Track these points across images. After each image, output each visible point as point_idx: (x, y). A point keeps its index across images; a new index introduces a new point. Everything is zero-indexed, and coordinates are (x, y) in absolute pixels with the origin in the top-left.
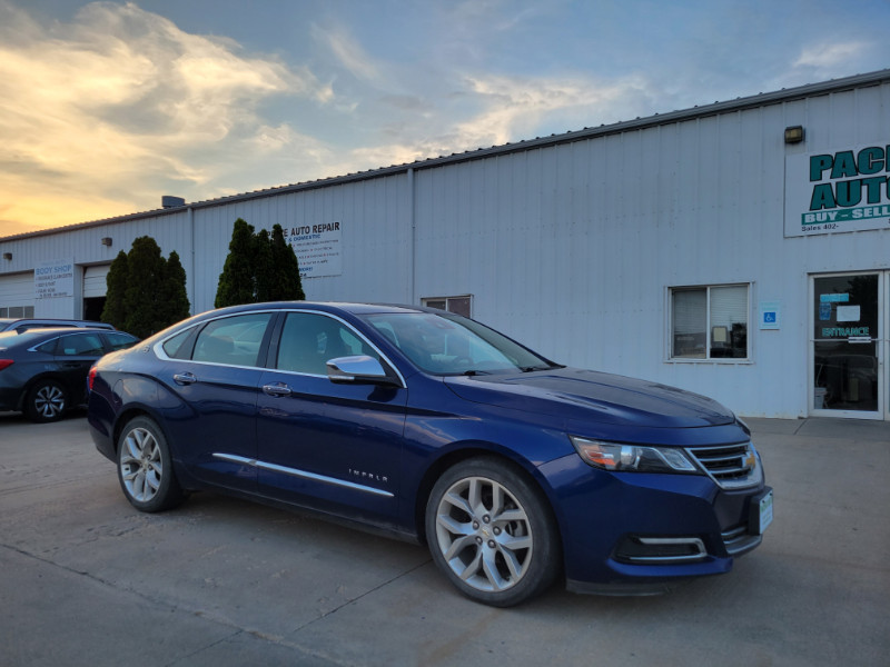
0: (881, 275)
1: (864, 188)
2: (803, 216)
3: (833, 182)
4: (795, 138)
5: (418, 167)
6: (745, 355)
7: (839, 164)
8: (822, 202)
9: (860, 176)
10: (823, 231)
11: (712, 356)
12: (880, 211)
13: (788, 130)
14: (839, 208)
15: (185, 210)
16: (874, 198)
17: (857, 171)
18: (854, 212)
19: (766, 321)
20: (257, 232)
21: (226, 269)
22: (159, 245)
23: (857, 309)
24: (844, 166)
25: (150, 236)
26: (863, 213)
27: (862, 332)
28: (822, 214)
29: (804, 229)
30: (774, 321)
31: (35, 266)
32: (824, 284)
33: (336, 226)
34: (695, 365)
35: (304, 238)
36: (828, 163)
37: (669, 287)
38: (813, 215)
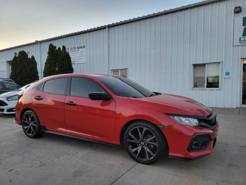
4: (238, 11)
5: (110, 27)
6: (218, 87)
11: (207, 87)
13: (236, 8)
15: (38, 43)
19: (226, 75)
20: (57, 48)
21: (47, 61)
22: (27, 53)
25: (24, 51)
29: (240, 43)
33: (84, 47)
34: (201, 90)
35: (74, 51)
37: (193, 64)
38: (244, 38)
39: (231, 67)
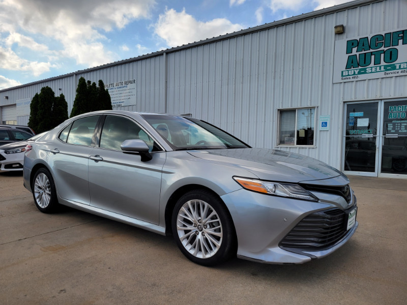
0: (380, 102)
1: (373, 57)
2: (342, 72)
3: (358, 54)
4: (340, 31)
5: (168, 52)
6: (312, 144)
7: (361, 45)
8: (352, 65)
9: (371, 50)
10: (352, 80)
11: (298, 143)
12: (380, 69)
13: (336, 27)
14: (360, 67)
16: (377, 62)
17: (370, 48)
18: (367, 69)
19: (322, 126)
20: (91, 84)
22: (53, 91)
23: (367, 120)
24: (363, 45)
25: (49, 87)
26: (371, 70)
27: (369, 132)
28: (351, 72)
29: (342, 79)
31: (17, 102)
32: (352, 107)
33: (134, 81)
34: (288, 148)
35: (120, 88)
36: (356, 44)
37: (278, 110)
38: (347, 72)
39: (330, 114)
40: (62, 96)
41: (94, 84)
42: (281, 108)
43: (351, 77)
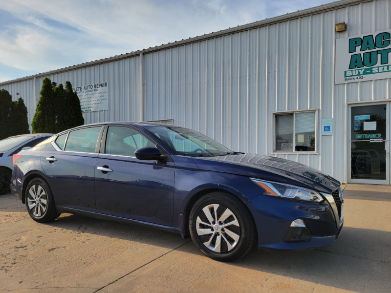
0: (388, 104)
1: (379, 56)
2: (345, 72)
3: (362, 53)
4: (343, 28)
5: (145, 53)
6: (313, 150)
7: (365, 43)
8: (356, 64)
9: (377, 49)
10: (356, 80)
11: (295, 151)
12: (388, 68)
13: (337, 25)
14: (365, 67)
15: (33, 78)
17: (375, 46)
18: (373, 69)
19: (325, 131)
22: (10, 94)
23: (375, 123)
24: (368, 44)
26: (378, 69)
27: (377, 136)
28: (355, 71)
29: (346, 80)
30: (329, 131)
32: (356, 110)
33: (105, 84)
34: (287, 155)
35: (90, 91)
36: (359, 42)
37: (273, 113)
38: (351, 72)
39: (332, 117)
40: (21, 101)
41: (61, 86)
42: (276, 111)
43: (356, 77)
